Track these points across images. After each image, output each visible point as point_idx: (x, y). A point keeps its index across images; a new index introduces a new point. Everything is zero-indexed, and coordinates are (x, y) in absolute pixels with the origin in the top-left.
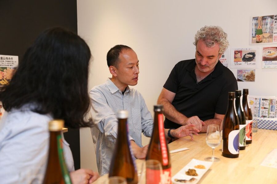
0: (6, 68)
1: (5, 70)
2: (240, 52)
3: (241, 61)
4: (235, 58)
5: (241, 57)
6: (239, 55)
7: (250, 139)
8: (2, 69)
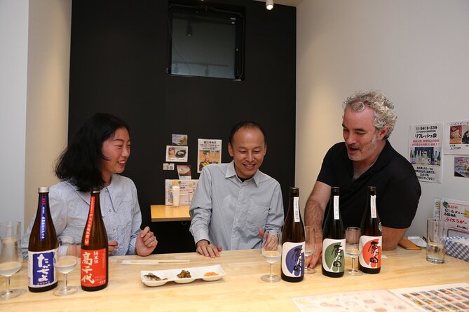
0: (209, 151)
1: (208, 153)
2: (459, 128)
3: (460, 143)
4: (452, 137)
5: (461, 136)
6: (457, 133)
7: (369, 266)
8: (205, 152)
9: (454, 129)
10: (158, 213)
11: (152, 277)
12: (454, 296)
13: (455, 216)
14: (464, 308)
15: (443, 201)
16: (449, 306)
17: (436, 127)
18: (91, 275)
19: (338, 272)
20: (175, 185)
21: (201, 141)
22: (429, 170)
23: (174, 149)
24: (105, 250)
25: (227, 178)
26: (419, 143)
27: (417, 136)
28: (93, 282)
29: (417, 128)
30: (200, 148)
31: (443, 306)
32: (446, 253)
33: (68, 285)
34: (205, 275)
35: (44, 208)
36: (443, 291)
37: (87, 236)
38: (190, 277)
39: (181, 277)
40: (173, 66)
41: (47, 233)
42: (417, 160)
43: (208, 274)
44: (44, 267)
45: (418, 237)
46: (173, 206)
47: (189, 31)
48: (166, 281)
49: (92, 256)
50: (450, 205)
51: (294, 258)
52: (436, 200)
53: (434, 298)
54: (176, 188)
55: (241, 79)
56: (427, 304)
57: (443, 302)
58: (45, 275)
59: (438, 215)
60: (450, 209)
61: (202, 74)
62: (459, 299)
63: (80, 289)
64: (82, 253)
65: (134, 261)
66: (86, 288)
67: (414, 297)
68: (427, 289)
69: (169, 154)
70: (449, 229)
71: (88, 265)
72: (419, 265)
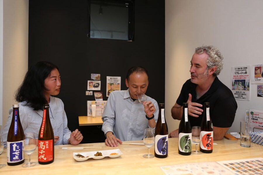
0: (113, 84)
2: (260, 68)
3: (261, 77)
4: (256, 74)
5: (261, 73)
6: (258, 71)
7: (206, 149)
8: (111, 84)
9: (257, 68)
10: (83, 121)
11: (79, 156)
12: (253, 165)
13: (257, 120)
14: (258, 171)
15: (250, 111)
16: (250, 170)
17: (246, 68)
18: (44, 155)
19: (188, 152)
20: (93, 104)
21: (108, 78)
22: (243, 93)
23: (92, 82)
24: (52, 140)
25: (124, 99)
26: (237, 77)
27: (236, 73)
28: (45, 159)
29: (236, 69)
30: (108, 82)
31: (247, 170)
32: (252, 142)
33: (31, 161)
34: (111, 155)
35: (16, 117)
36: (248, 162)
37: (42, 133)
38: (102, 156)
39: (97, 156)
40: (91, 33)
41: (18, 131)
42: (236, 87)
43: (112, 154)
44: (17, 151)
45: (236, 133)
46: (92, 117)
47: (101, 11)
48: (88, 158)
49: (45, 144)
50: (255, 113)
51: (162, 144)
52: (247, 111)
53: (242, 166)
54: (94, 106)
55: (132, 40)
56: (237, 169)
57: (247, 168)
58: (17, 155)
59: (248, 120)
60: (255, 116)
61: (109, 37)
62: (257, 166)
63: (38, 164)
64: (39, 142)
65: (69, 148)
66: (41, 163)
67: (231, 166)
68: (238, 161)
69: (90, 85)
70: (254, 128)
71: (42, 149)
72: (235, 148)
